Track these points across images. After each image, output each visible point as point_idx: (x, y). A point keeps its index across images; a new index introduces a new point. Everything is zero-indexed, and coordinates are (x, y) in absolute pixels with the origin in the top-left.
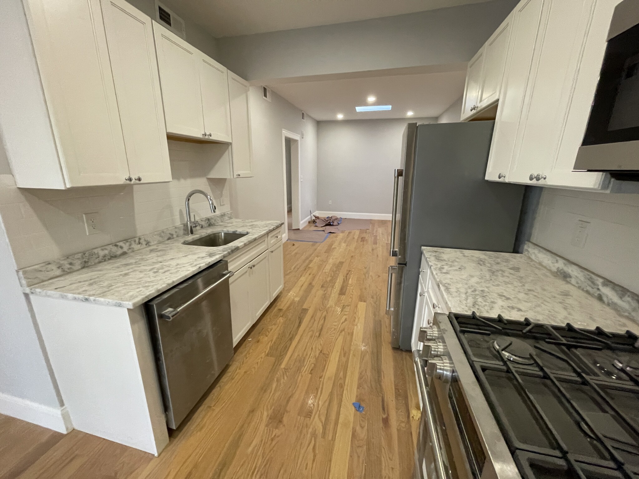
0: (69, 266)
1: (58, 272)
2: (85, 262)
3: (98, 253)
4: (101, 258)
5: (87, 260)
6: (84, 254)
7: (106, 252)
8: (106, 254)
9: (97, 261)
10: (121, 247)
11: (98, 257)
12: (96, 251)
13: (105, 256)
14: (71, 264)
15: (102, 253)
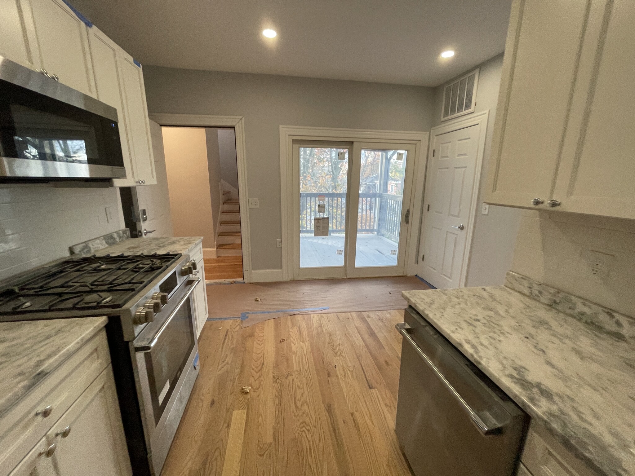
0: (538, 294)
1: (526, 291)
2: (555, 302)
3: (575, 304)
4: (577, 311)
5: (558, 301)
6: (558, 293)
7: (587, 311)
8: (586, 313)
9: (569, 311)
10: (618, 323)
11: (573, 309)
12: (574, 298)
13: (583, 314)
14: (540, 292)
15: (580, 307)
